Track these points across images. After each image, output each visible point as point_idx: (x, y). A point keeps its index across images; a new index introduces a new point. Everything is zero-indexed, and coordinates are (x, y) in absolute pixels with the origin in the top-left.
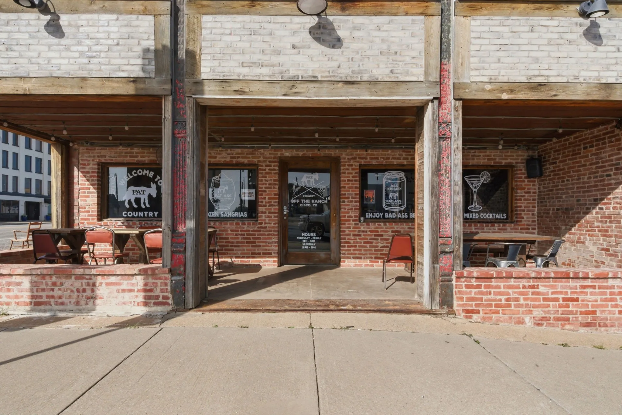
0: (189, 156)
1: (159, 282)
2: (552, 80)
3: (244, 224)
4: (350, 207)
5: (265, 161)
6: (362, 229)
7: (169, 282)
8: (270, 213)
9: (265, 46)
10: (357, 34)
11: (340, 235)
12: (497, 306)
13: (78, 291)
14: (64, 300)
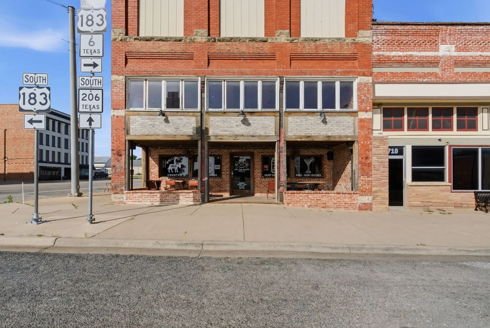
0: (206, 158)
1: (197, 195)
2: (313, 135)
3: (216, 179)
4: (258, 172)
5: (224, 154)
6: (263, 181)
7: (200, 195)
8: (226, 174)
9: (228, 125)
10: (255, 122)
11: (254, 183)
12: (296, 202)
13: (174, 198)
14: (169, 200)
